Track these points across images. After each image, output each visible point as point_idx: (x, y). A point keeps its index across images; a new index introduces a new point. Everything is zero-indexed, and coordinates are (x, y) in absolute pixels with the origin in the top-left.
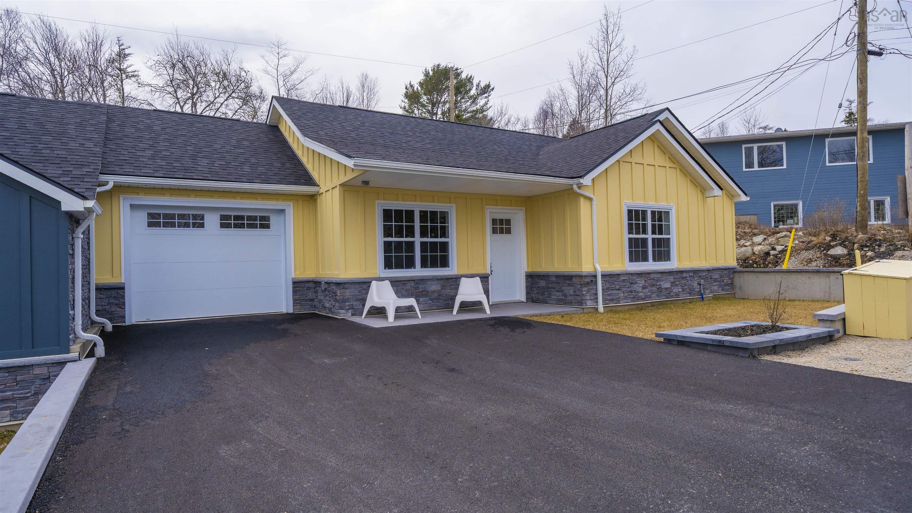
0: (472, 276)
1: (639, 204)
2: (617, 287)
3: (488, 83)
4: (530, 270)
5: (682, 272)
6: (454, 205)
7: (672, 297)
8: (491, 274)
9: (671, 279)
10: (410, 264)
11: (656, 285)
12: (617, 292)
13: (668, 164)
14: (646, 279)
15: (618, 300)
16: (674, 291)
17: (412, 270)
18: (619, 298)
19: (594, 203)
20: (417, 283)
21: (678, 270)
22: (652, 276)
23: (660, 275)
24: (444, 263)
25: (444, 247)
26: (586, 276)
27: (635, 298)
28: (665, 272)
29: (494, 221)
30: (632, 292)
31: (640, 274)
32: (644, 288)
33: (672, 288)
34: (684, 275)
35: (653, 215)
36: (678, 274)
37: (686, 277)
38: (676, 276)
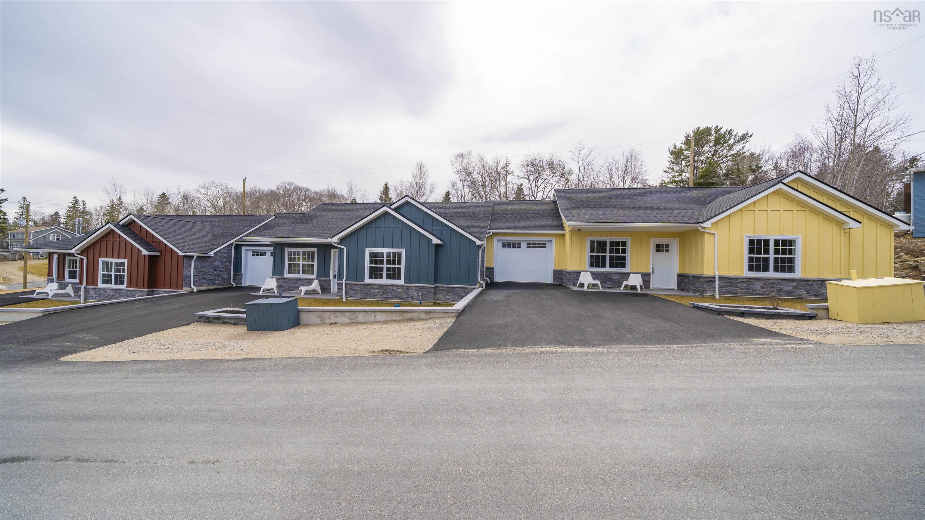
0: (636, 273)
1: (761, 235)
2: (735, 285)
3: (745, 132)
4: (681, 272)
5: (807, 280)
6: (630, 238)
7: (794, 296)
8: (653, 273)
9: (795, 284)
10: (604, 265)
11: (776, 287)
12: (735, 288)
13: (795, 208)
14: (765, 283)
16: (796, 292)
17: (604, 268)
18: (737, 292)
19: (716, 236)
20: (606, 275)
21: (802, 279)
22: (771, 281)
23: (780, 281)
24: (623, 266)
25: (624, 258)
26: (706, 277)
27: (752, 293)
28: (786, 280)
29: (657, 246)
30: (749, 290)
31: (759, 279)
32: (763, 288)
33: (794, 291)
34: (810, 283)
35: (776, 242)
36: (802, 282)
37: (812, 284)
38: (800, 283)
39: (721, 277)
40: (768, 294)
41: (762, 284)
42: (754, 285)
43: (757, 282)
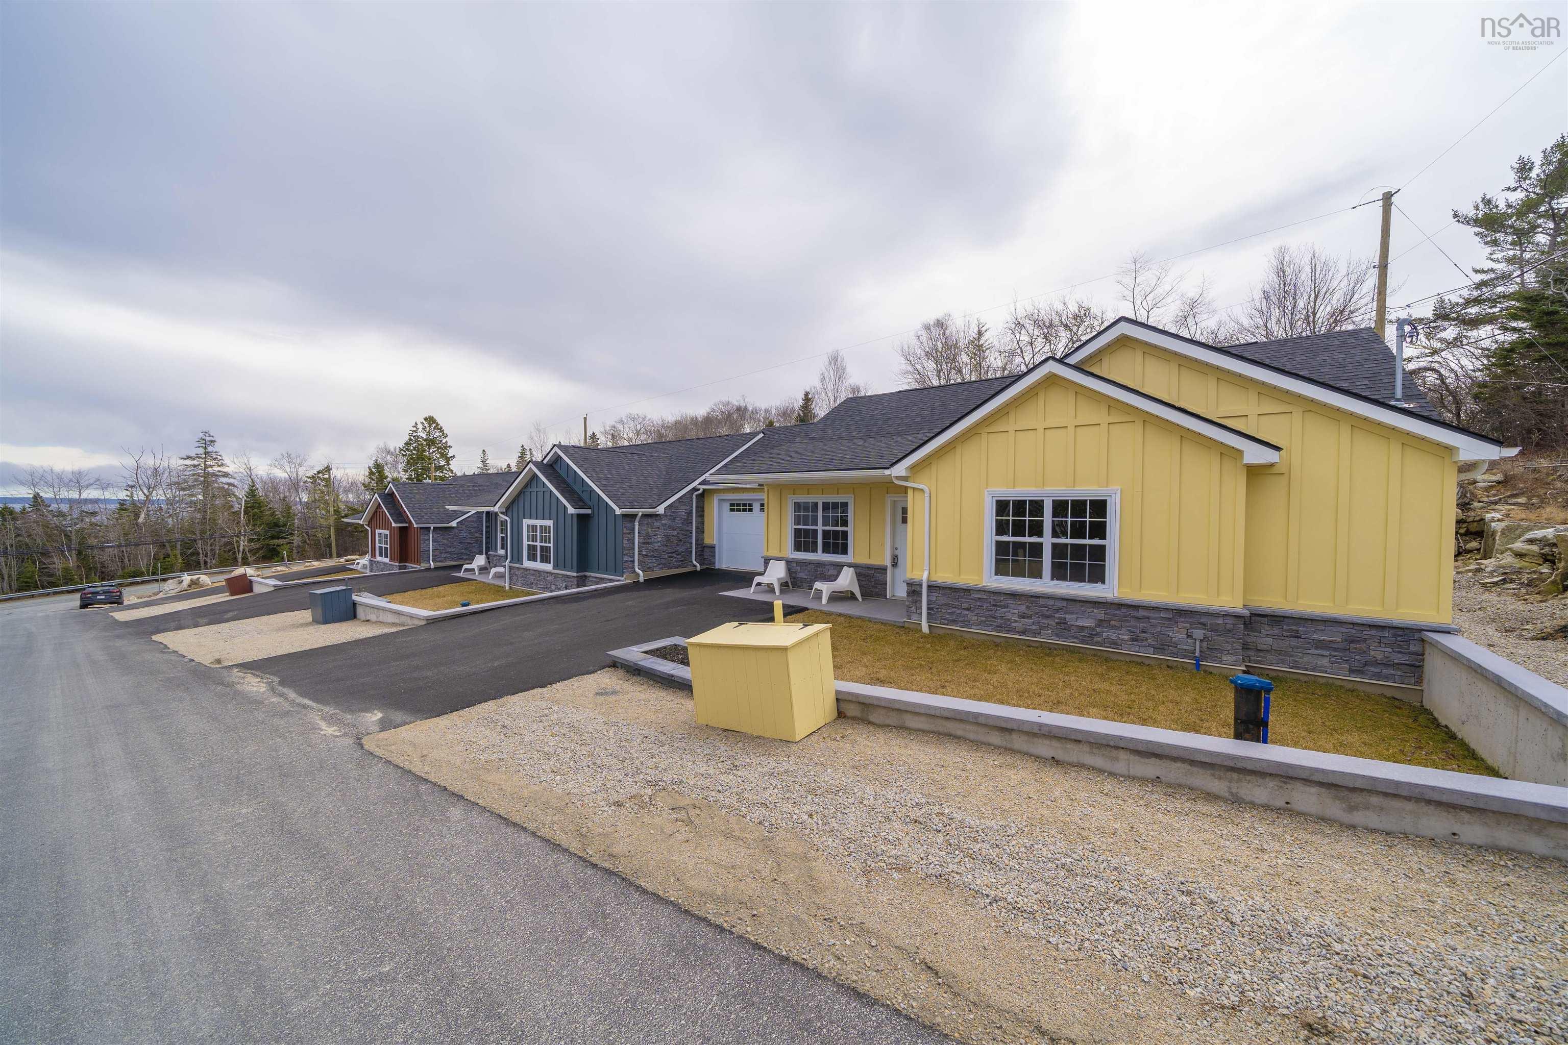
2: (965, 606)
5: (1136, 607)
6: (853, 497)
7: (1097, 644)
9: (1100, 614)
10: (812, 549)
11: (1055, 618)
12: (964, 612)
14: (1027, 604)
15: (966, 623)
16: (1105, 635)
17: (813, 554)
19: (926, 495)
21: (1121, 602)
22: (1042, 602)
23: (1064, 604)
25: (845, 536)
26: (911, 584)
28: (1082, 601)
30: (995, 618)
31: (1014, 595)
32: (1024, 617)
33: (1098, 630)
34: (1142, 613)
35: (1060, 507)
36: (1119, 609)
37: (1148, 618)
38: (1115, 612)
39: (932, 584)
40: (1037, 633)
41: (1023, 608)
42: (1007, 607)
43: (1010, 602)
